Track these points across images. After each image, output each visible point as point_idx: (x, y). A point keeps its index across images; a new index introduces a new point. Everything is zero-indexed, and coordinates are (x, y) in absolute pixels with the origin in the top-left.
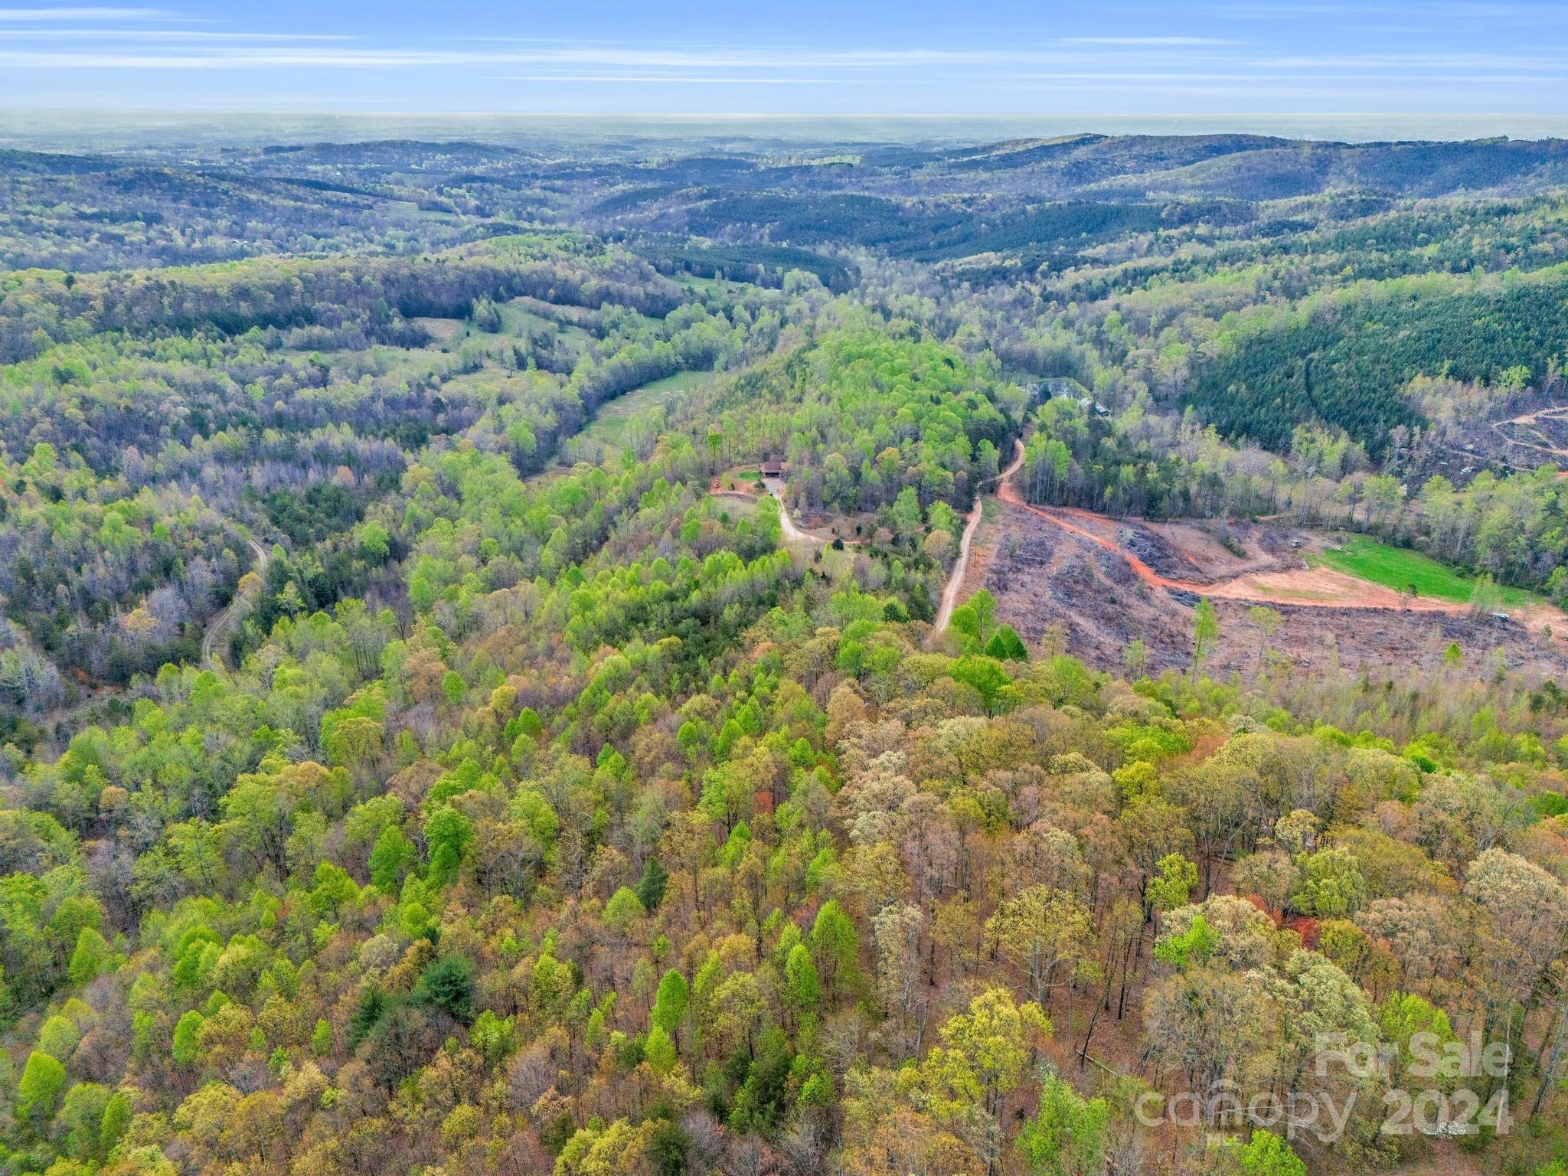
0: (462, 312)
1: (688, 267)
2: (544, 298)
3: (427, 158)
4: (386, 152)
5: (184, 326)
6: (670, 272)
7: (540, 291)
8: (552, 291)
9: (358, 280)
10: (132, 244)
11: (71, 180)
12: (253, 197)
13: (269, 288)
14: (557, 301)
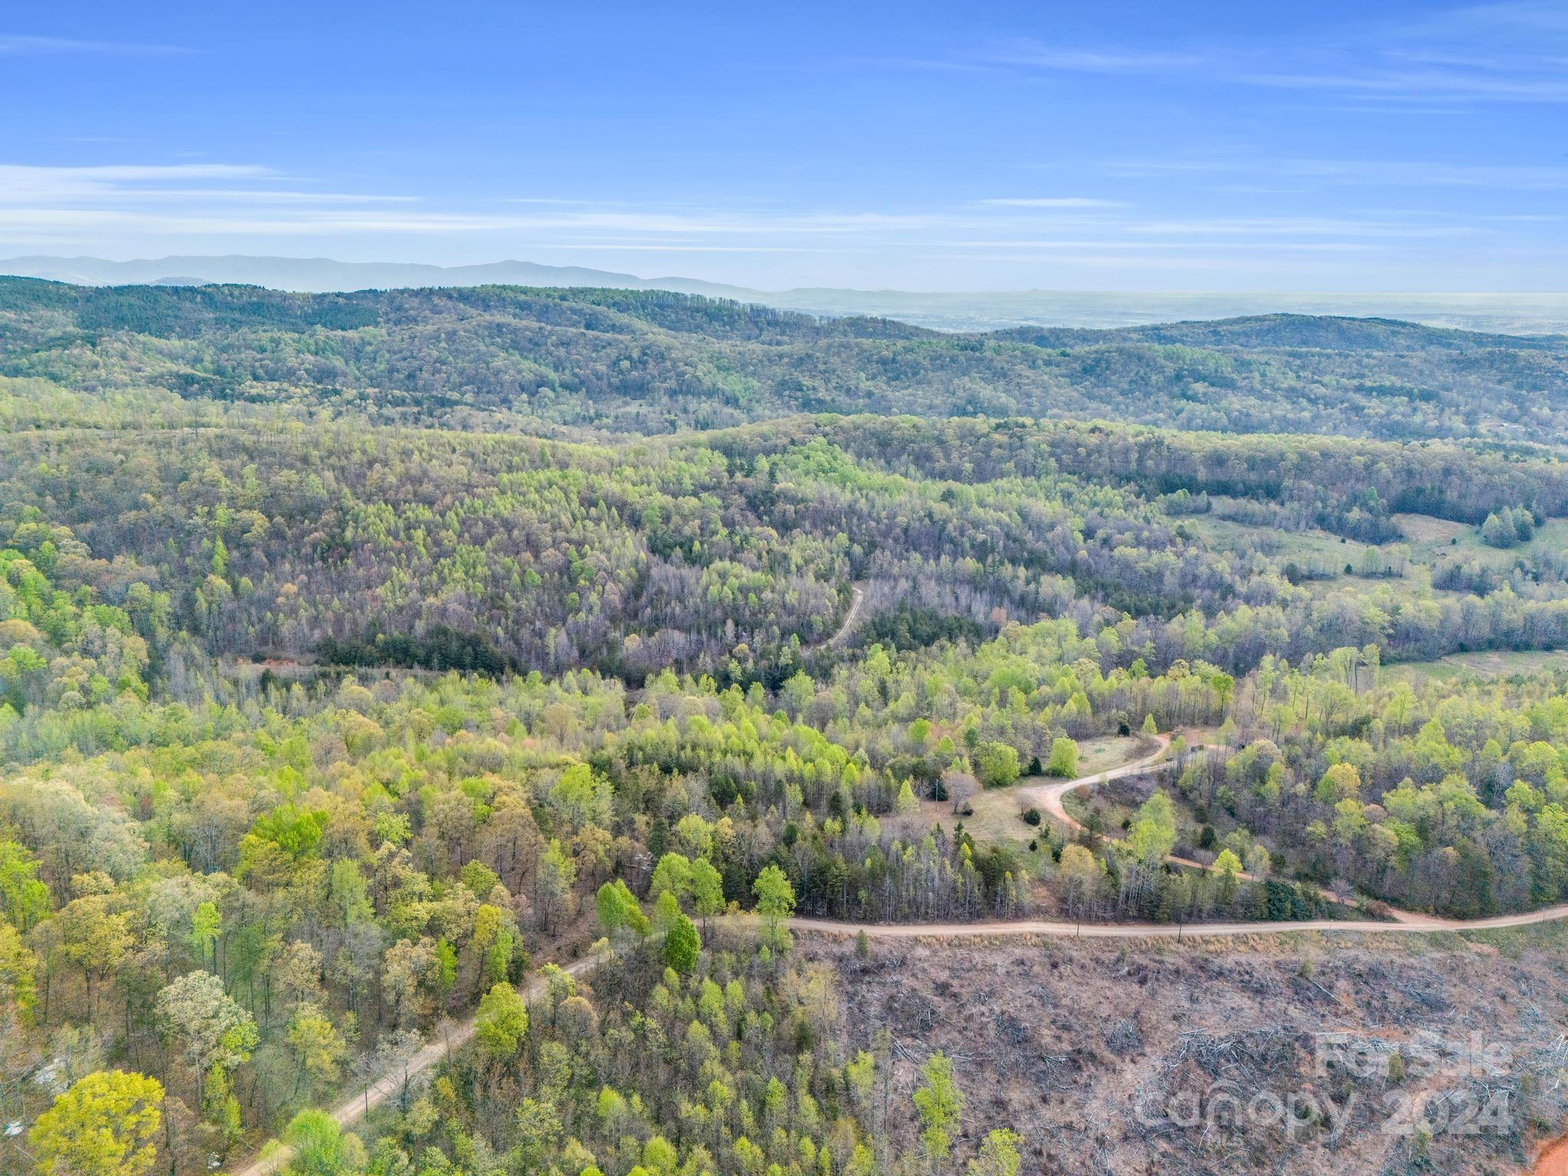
5: (1128, 479)
13: (1250, 459)
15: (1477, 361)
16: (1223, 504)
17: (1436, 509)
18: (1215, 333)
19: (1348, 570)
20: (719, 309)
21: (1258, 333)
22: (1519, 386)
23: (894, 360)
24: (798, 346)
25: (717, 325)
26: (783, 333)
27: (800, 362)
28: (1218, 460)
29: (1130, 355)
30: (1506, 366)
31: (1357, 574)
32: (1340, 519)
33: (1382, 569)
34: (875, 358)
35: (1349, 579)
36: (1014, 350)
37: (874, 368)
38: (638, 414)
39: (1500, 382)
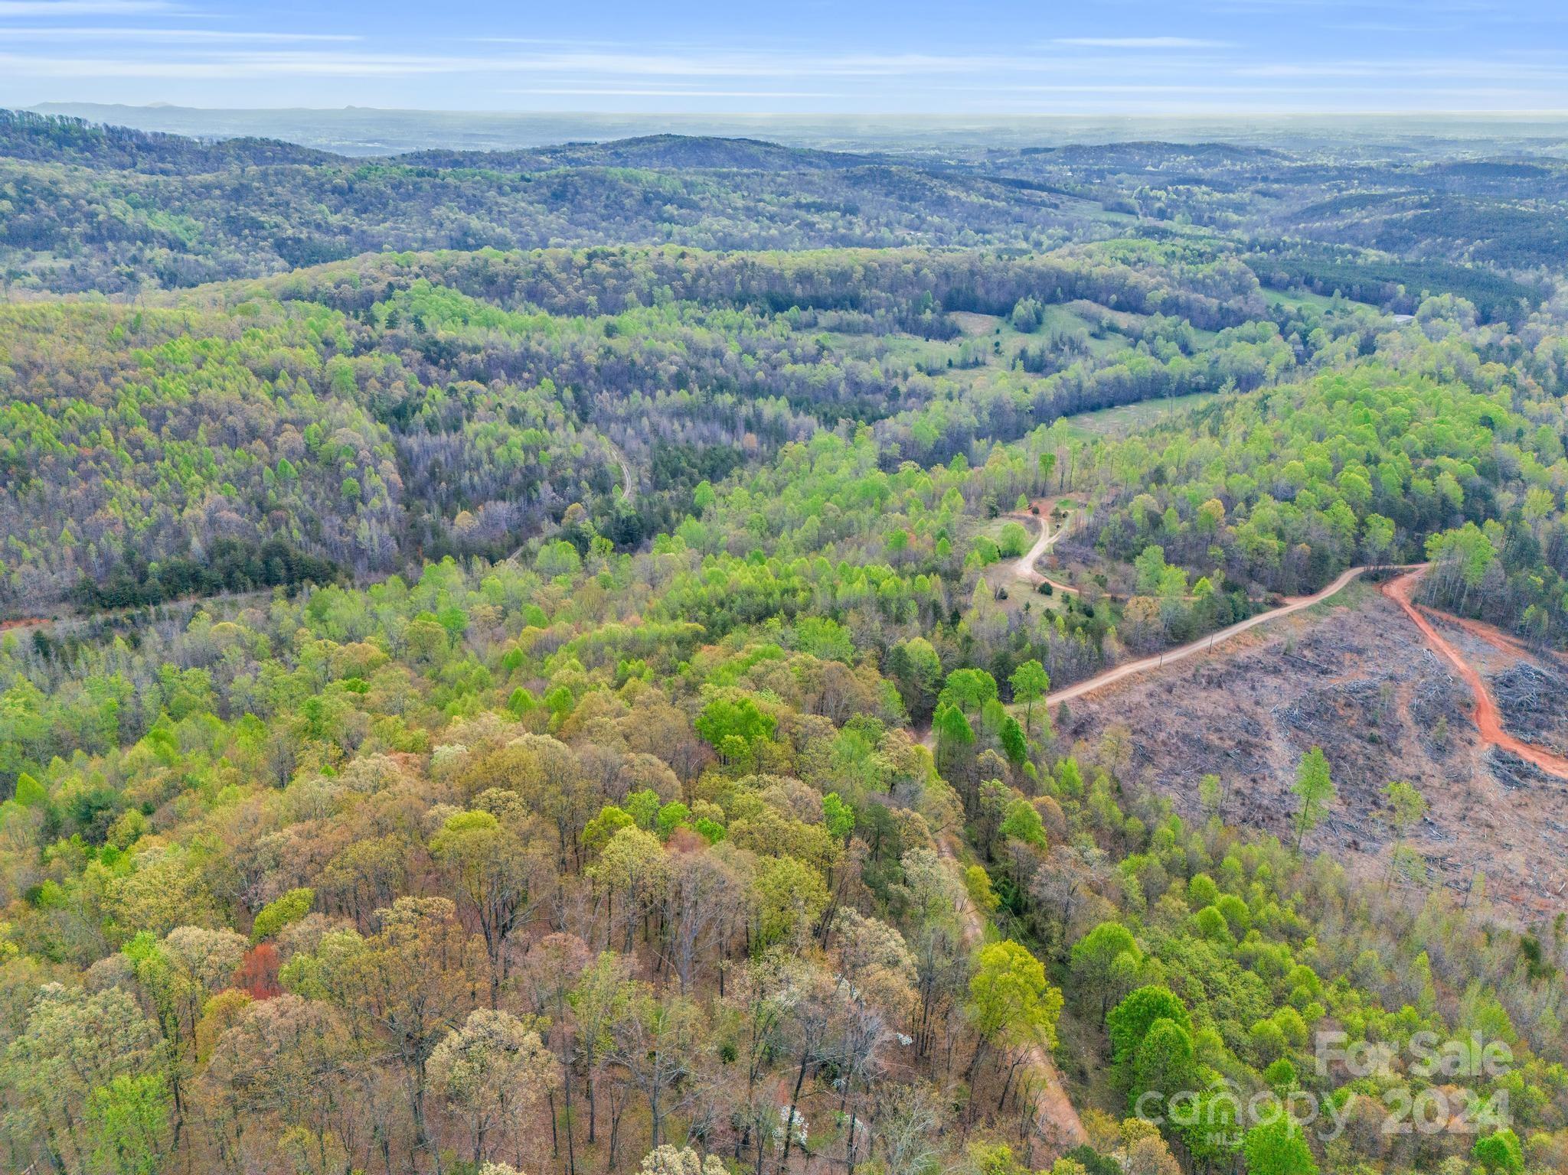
0: (1003, 311)
1: (1309, 282)
2: (1105, 303)
3: (1168, 160)
4: (1129, 153)
5: (741, 301)
6: (1281, 287)
7: (1103, 297)
8: (1114, 297)
9: (916, 273)
10: (820, 230)
11: (815, 175)
12: (952, 193)
13: (829, 274)
14: (1119, 307)
15: (862, 177)
16: (828, 317)
17: (972, 306)
18: (617, 154)
19: (950, 364)
20: (65, 130)
21: (658, 154)
22: (902, 198)
23: (351, 189)
24: (228, 175)
25: (71, 151)
26: (162, 160)
27: (239, 193)
28: (804, 277)
29: (592, 179)
30: (885, 181)
31: (956, 367)
32: (915, 321)
33: (971, 360)
34: (328, 187)
35: (953, 372)
36: (474, 175)
37: (334, 200)
38: (72, 268)
39: (887, 195)
